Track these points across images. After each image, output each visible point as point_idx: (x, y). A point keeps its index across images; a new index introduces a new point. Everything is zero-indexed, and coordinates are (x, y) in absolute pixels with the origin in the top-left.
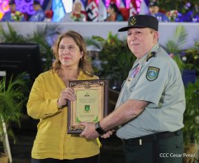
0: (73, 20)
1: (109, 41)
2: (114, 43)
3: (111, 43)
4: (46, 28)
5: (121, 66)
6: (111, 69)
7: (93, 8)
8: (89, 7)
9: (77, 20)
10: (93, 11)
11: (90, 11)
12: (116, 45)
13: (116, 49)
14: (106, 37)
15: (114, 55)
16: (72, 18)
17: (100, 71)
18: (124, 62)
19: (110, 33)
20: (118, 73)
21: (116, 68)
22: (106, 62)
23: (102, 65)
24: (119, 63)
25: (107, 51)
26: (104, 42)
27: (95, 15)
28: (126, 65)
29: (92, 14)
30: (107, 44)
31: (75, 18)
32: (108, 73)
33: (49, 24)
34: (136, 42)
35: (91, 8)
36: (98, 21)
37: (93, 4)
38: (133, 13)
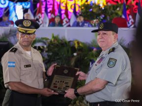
1: (53, 40)
2: (56, 41)
3: (54, 41)
4: (10, 31)
5: (61, 56)
6: (54, 58)
7: (40, 17)
8: (37, 17)
10: (40, 20)
11: (37, 20)
13: (57, 45)
14: (50, 38)
15: (56, 49)
17: (47, 59)
18: (63, 53)
19: (53, 34)
20: (59, 61)
21: (58, 57)
23: (48, 56)
24: (59, 54)
25: (52, 46)
26: (49, 41)
27: (41, 22)
28: (65, 55)
29: (39, 22)
32: (53, 61)
33: (12, 28)
35: (38, 18)
36: (43, 26)
37: (40, 15)
38: (66, 21)
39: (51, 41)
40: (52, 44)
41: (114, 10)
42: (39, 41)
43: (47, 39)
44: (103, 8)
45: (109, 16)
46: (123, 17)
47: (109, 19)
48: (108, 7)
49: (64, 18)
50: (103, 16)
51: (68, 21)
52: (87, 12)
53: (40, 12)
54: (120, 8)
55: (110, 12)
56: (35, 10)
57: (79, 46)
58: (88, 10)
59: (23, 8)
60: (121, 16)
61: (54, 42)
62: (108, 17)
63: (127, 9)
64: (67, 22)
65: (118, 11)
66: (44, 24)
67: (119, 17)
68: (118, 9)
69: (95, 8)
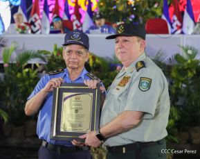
0: (18, 32)
1: (55, 54)
3: (57, 55)
7: (36, 20)
8: (32, 19)
9: (22, 33)
10: (36, 24)
11: (32, 23)
14: (51, 50)
16: (17, 30)
19: (56, 45)
25: (54, 63)
26: (49, 55)
27: (38, 27)
29: (35, 26)
31: (20, 30)
34: (122, 50)
35: (34, 20)
36: (41, 33)
37: (36, 16)
38: (76, 25)
39: (53, 56)
40: (55, 61)
41: (150, 7)
42: (35, 56)
43: (46, 53)
44: (133, 5)
45: (143, 16)
46: (164, 18)
47: (141, 22)
48: (141, 3)
49: (74, 20)
50: (133, 16)
51: (79, 24)
52: (109, 11)
53: (36, 11)
54: (159, 3)
55: (143, 10)
56: (29, 9)
57: (94, 63)
58: (110, 8)
59: (11, 5)
60: (160, 17)
61: (56, 58)
62: (141, 18)
63: (170, 5)
64: (78, 27)
65: (156, 8)
66: (43, 30)
67: (158, 17)
68: (156, 6)
69: (121, 4)
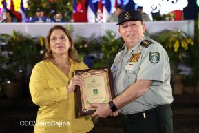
12: (21, 40)
22: (11, 53)
30: (12, 39)
